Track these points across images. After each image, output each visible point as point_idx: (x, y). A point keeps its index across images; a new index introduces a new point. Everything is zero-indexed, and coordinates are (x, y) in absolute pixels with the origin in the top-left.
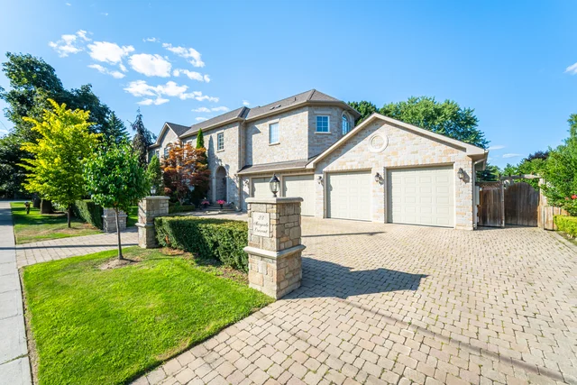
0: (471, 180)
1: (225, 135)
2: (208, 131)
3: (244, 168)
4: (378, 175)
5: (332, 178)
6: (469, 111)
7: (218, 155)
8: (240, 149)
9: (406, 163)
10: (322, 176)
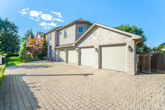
0: (134, 51)
1: (52, 35)
2: (47, 34)
3: (56, 46)
4: (96, 48)
5: (82, 50)
6: (141, 29)
7: (50, 42)
8: (55, 39)
9: (107, 44)
10: (78, 49)
